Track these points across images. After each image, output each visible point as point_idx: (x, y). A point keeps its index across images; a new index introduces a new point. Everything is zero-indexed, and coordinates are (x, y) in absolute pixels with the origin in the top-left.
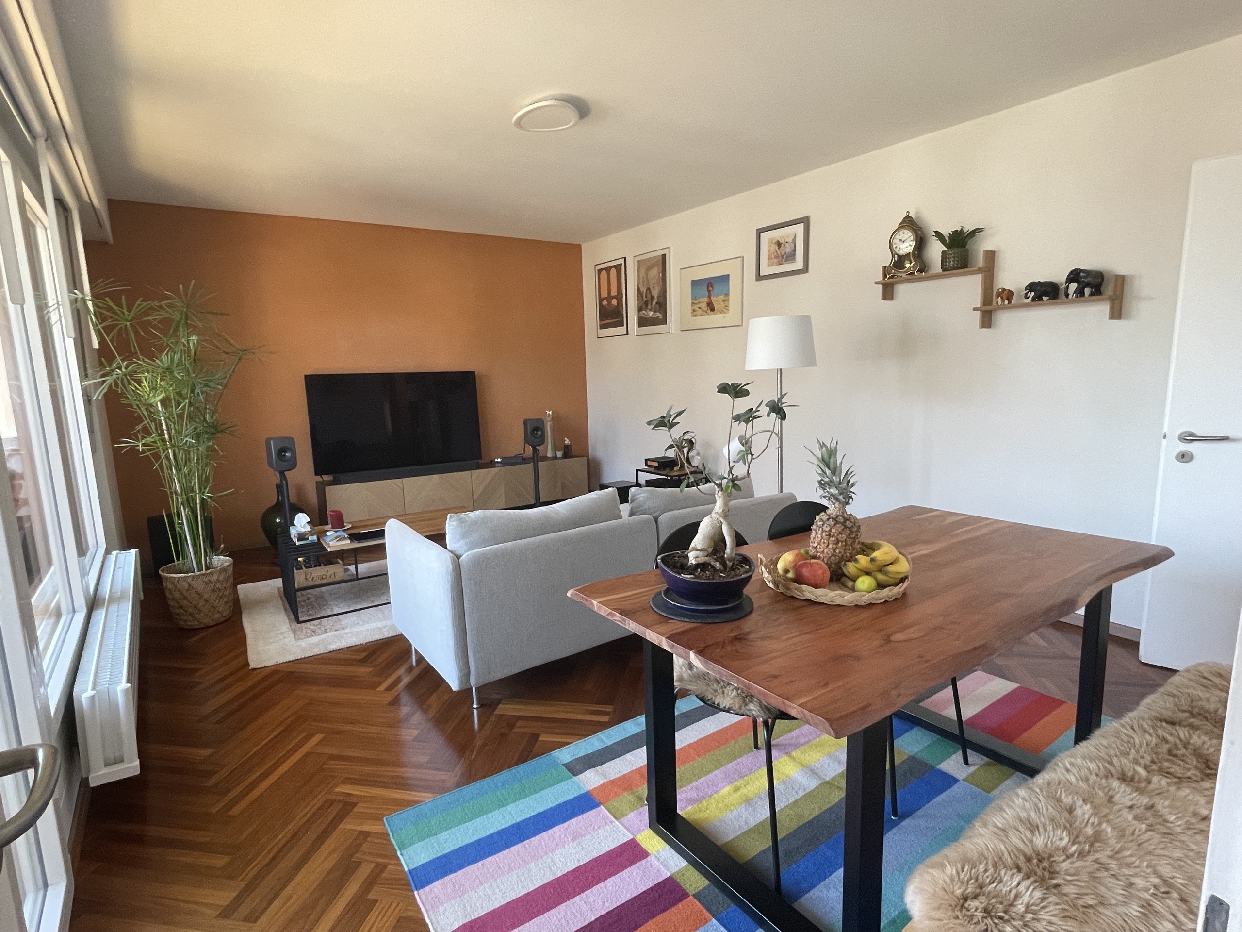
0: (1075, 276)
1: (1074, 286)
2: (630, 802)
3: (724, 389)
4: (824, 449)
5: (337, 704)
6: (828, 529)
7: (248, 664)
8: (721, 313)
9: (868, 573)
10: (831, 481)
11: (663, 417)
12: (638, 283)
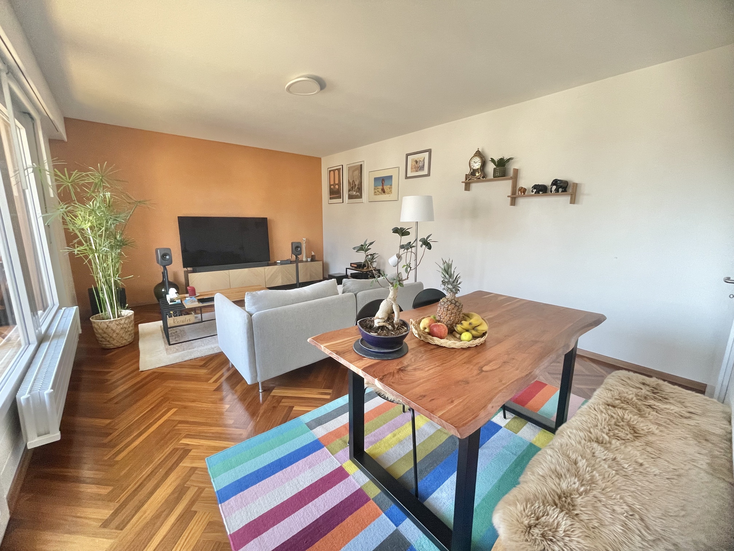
0: (555, 182)
1: (554, 187)
2: (339, 444)
3: (396, 231)
4: (446, 264)
5: (187, 391)
6: (447, 307)
7: (138, 368)
8: (388, 194)
9: (467, 331)
10: (449, 281)
11: (362, 245)
12: (349, 178)
